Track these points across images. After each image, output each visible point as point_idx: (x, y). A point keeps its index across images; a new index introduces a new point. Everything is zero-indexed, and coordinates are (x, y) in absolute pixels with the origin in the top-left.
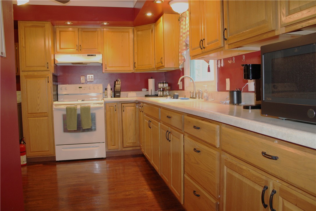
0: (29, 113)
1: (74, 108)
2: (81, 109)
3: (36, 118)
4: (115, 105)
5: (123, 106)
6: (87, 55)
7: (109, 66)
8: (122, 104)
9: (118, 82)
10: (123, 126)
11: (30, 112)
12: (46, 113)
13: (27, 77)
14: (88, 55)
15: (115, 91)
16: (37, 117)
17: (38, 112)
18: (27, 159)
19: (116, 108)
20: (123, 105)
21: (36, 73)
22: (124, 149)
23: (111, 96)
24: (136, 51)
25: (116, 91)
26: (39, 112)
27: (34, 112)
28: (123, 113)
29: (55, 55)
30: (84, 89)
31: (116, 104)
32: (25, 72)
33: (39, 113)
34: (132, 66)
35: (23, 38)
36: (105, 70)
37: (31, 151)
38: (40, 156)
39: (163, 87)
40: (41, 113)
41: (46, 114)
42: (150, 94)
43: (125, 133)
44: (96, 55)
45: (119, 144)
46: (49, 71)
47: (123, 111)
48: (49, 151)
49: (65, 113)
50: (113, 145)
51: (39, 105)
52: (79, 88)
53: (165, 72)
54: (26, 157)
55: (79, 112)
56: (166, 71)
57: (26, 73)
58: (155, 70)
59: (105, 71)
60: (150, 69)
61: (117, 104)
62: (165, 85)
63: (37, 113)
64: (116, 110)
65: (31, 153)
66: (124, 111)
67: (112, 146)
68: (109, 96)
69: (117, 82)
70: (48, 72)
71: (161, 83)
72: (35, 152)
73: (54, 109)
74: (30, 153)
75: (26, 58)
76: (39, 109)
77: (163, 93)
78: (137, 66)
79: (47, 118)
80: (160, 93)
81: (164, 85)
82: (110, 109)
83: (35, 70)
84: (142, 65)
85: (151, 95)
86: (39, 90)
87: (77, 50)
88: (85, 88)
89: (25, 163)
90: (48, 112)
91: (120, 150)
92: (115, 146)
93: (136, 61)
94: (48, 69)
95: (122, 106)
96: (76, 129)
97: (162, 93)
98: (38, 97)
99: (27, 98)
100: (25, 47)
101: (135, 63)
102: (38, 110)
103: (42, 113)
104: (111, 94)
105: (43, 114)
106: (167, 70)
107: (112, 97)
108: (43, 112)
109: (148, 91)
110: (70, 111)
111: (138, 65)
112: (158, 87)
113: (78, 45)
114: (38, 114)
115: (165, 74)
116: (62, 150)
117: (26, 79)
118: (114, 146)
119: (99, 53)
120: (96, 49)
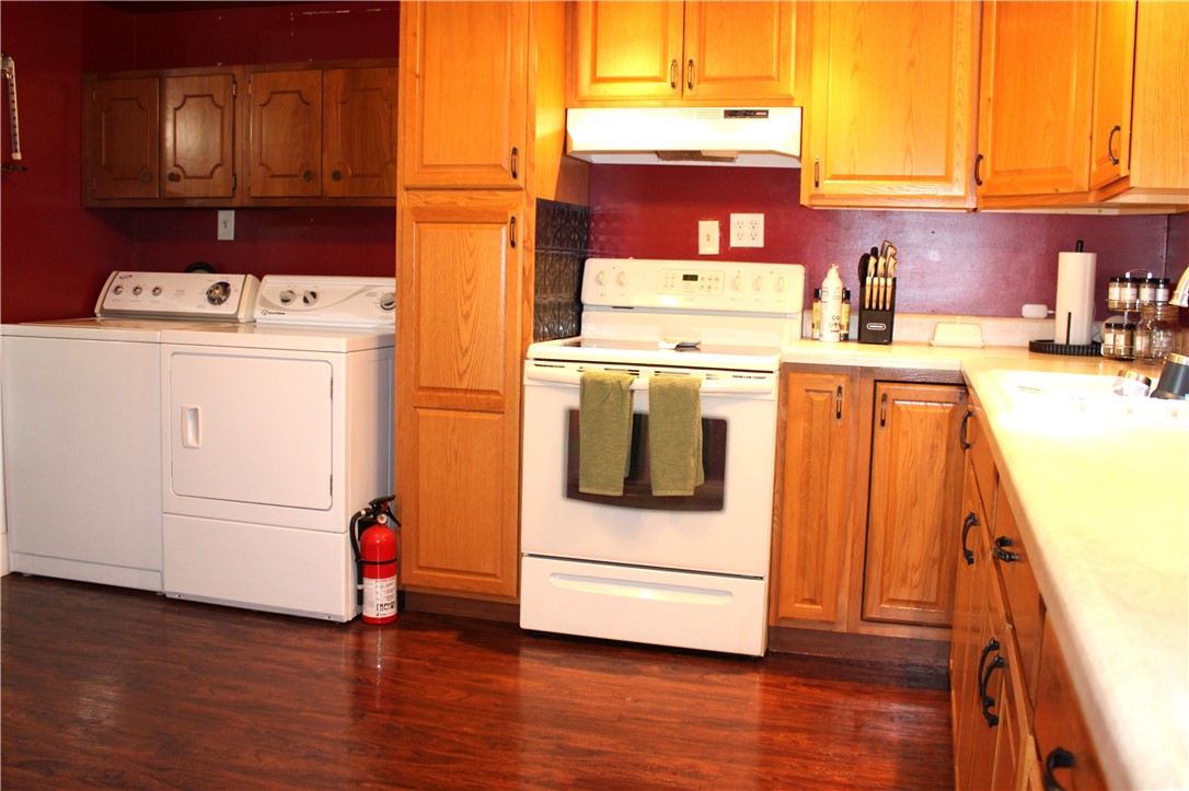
0: (421, 388)
1: (619, 382)
2: (650, 394)
3: (452, 414)
4: (840, 389)
5: (884, 398)
6: (722, 110)
7: (836, 173)
8: (876, 381)
9: (882, 261)
10: (872, 503)
11: (424, 382)
12: (497, 392)
13: (423, 216)
14: (730, 114)
15: (864, 306)
16: (456, 410)
17: (457, 387)
18: (402, 595)
19: (839, 404)
20: (882, 387)
21: (462, 200)
22: (865, 630)
23: (844, 332)
24: (989, 91)
25: (867, 306)
26: (464, 386)
27: (443, 386)
28: (881, 432)
29: (569, 111)
30: (709, 287)
31: (842, 381)
32: (418, 193)
33: (466, 391)
34: (961, 173)
35: (415, 35)
36: (814, 190)
37: (422, 563)
38: (455, 591)
39: (1133, 305)
40: (472, 391)
41: (493, 397)
42: (1060, 339)
43: (877, 546)
44: (772, 110)
45: (844, 599)
46: (520, 189)
47: (878, 422)
48: (494, 575)
49: (574, 401)
50: (807, 596)
51: (467, 350)
52: (686, 278)
53: (1169, 216)
54: (394, 586)
55: (641, 404)
56: (1173, 211)
57: (420, 199)
58: (1092, 199)
59: (812, 197)
60: (1058, 195)
61: (852, 380)
62: (1146, 293)
63: (457, 390)
64: (839, 415)
65: (420, 572)
66: (883, 423)
67: (804, 601)
68: (830, 335)
69: (872, 261)
70: (519, 193)
71: (1123, 280)
72: (435, 569)
73: (530, 379)
74: (415, 572)
75: (423, 127)
76: (465, 372)
77: (1131, 341)
78: (988, 177)
79: (497, 417)
80: (1114, 340)
81: (1138, 296)
82: (811, 402)
83: (460, 183)
84: (1019, 172)
85: (1064, 342)
86: (469, 281)
87: (673, 85)
88: (713, 283)
89: (390, 612)
90: (501, 391)
91: (842, 628)
92: (819, 607)
93: (986, 149)
94: (514, 183)
95: (879, 397)
96: (619, 493)
97: (1121, 339)
98: (466, 316)
99: (419, 315)
100: (422, 77)
101: (980, 157)
102: (461, 376)
103: (479, 391)
104: (844, 323)
105: (481, 397)
106: (1177, 206)
107: (846, 338)
108: (482, 388)
109: (1052, 317)
110: (598, 395)
111: (995, 173)
112: (1107, 303)
113: (680, 63)
114: (461, 394)
115: (1169, 229)
116: (552, 579)
117: (420, 225)
118: (812, 602)
119: (787, 101)
120: (770, 78)
